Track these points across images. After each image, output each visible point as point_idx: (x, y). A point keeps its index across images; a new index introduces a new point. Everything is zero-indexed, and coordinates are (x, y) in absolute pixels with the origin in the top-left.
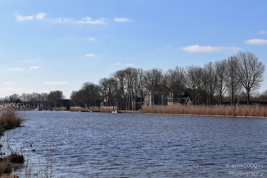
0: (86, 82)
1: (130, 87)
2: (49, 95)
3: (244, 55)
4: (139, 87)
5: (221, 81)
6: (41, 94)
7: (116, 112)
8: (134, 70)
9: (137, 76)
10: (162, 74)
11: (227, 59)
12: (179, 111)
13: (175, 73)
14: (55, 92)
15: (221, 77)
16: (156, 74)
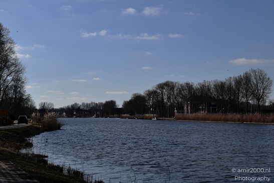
0: (135, 93)
1: (169, 98)
2: (105, 104)
3: (255, 71)
4: (176, 98)
5: (238, 93)
6: (97, 103)
7: (155, 119)
8: (172, 83)
9: (174, 89)
10: (193, 87)
11: (242, 75)
12: (202, 119)
13: (203, 85)
14: (109, 102)
15: (239, 90)
16: (189, 87)
